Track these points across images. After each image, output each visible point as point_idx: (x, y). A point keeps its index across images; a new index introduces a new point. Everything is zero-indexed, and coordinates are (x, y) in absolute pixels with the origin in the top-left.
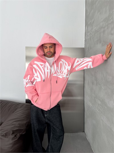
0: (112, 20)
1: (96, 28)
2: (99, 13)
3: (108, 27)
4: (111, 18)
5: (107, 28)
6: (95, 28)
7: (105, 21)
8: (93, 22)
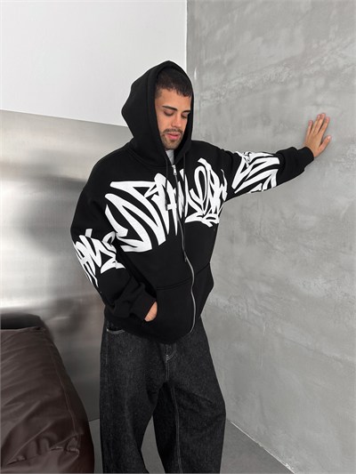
3: (301, 84)
5: (299, 87)
7: (287, 66)
8: (230, 63)
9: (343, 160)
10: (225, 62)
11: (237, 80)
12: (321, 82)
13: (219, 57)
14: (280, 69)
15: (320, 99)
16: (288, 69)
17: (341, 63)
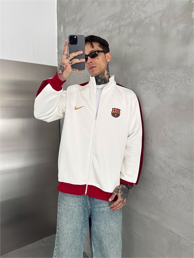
0: (129, 20)
1: (88, 29)
2: (96, 4)
3: (120, 31)
4: (126, 16)
5: (119, 33)
6: (87, 31)
7: (112, 20)
8: (80, 19)
9: (145, 82)
10: (78, 19)
11: (85, 31)
12: (131, 29)
13: (74, 17)
14: (108, 22)
15: (131, 41)
16: (112, 22)
17: (143, 16)
